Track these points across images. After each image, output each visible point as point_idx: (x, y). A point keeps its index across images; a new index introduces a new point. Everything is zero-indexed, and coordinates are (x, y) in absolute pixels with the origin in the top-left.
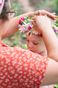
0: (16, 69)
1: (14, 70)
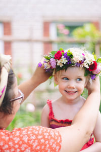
0: (31, 146)
1: (30, 148)
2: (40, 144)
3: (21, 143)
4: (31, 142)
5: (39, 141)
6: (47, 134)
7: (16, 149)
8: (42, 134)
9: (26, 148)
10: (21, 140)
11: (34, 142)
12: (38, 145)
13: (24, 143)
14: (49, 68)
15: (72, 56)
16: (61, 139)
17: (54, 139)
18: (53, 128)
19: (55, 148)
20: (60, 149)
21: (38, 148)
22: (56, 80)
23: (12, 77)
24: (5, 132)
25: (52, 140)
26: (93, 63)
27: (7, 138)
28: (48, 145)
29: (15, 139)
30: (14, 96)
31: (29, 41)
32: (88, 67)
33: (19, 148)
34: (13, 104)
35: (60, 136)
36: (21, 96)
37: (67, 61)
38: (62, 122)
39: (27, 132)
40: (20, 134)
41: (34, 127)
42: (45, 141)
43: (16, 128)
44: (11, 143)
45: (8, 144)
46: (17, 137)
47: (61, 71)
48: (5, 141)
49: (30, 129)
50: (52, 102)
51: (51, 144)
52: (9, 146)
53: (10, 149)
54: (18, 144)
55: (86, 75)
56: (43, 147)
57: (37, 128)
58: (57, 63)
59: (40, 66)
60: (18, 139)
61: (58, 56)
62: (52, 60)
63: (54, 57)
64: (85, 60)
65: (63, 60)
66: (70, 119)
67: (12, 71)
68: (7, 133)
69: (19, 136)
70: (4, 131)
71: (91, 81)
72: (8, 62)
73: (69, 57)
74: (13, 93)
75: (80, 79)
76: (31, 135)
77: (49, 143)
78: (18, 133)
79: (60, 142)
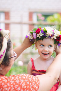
0: (21, 86)
1: (20, 87)
2: (26, 85)
3: (14, 84)
4: (21, 84)
5: (26, 83)
6: (31, 79)
7: (11, 88)
8: (28, 79)
9: (17, 87)
10: (15, 82)
11: (23, 83)
12: (25, 86)
13: (16, 84)
14: (32, 38)
15: (46, 32)
16: (39, 82)
17: (35, 82)
18: (35, 75)
19: (35, 88)
20: (38, 88)
21: (25, 87)
22: (36, 46)
23: (10, 44)
24: (5, 77)
25: (34, 83)
26: (59, 36)
27: (6, 81)
28: (31, 86)
29: (11, 81)
30: (11, 55)
32: (56, 39)
33: (13, 87)
34: (10, 60)
35: (39, 80)
36: (15, 56)
37: (43, 35)
38: (40, 71)
39: (19, 78)
40: (14, 78)
41: (23, 74)
42: (30, 83)
43: (12, 75)
44: (8, 84)
45: (7, 85)
47: (39, 41)
48: (5, 83)
49: (20, 76)
50: (34, 60)
51: (33, 85)
52: (7, 86)
53: (8, 87)
54: (13, 84)
55: (54, 43)
56: (28, 87)
57: (25, 75)
58: (37, 36)
59: (27, 37)
60: (13, 82)
61: (38, 31)
62: (34, 34)
63: (35, 32)
64: (54, 34)
65: (41, 34)
66: (45, 70)
67: (10, 40)
68: (6, 78)
69: (14, 80)
70: (4, 76)
71: (58, 47)
72: (8, 35)
73: (45, 32)
74: (10, 53)
75: (51, 46)
76: (21, 79)
77: (32, 84)
78: (13, 78)
79: (38, 84)
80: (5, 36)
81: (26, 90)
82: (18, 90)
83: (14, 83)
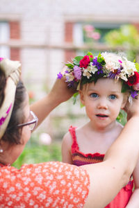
0: (47, 189)
1: (45, 192)
2: (59, 187)
3: (32, 184)
4: (47, 184)
5: (58, 182)
6: (70, 173)
7: (25, 194)
8: (63, 173)
9: (39, 192)
10: (33, 181)
11: (51, 184)
12: (57, 189)
13: (36, 185)
14: (71, 80)
15: (103, 62)
16: (89, 180)
17: (79, 180)
18: (78, 165)
19: (81, 194)
20: (87, 194)
21: (57, 192)
22: (82, 98)
23: (22, 92)
24: (11, 169)
25: (77, 182)
26: (133, 74)
27: (14, 178)
28: (71, 189)
29: (24, 179)
31: (45, 47)
32: (126, 80)
33: (29, 192)
35: (88, 176)
36: (34, 121)
37: (96, 70)
38: (89, 156)
39: (42, 170)
40: (32, 172)
41: (51, 163)
42: (67, 182)
43: (26, 164)
44: (18, 185)
45: (15, 186)
46: (27, 176)
47: (88, 85)
48: (10, 181)
49: (46, 167)
50: (76, 130)
51: (75, 188)
52: (16, 189)
53: (17, 192)
54: (28, 185)
55: (123, 91)
56: (64, 191)
57: (56, 164)
58: (82, 72)
59: (60, 77)
60: (29, 180)
61: (85, 63)
62: (76, 68)
63: (78, 64)
64: (122, 68)
65: (92, 68)
66: (101, 153)
67: (22, 84)
68: (13, 170)
69: (30, 175)
70: (9, 167)
71: (130, 99)
72: (17, 71)
73: (100, 64)
74: (23, 114)
77: (72, 186)
78: (28, 171)
79: (87, 185)
80: (11, 75)
81: (58, 198)
82: (41, 199)
83: (30, 182)
